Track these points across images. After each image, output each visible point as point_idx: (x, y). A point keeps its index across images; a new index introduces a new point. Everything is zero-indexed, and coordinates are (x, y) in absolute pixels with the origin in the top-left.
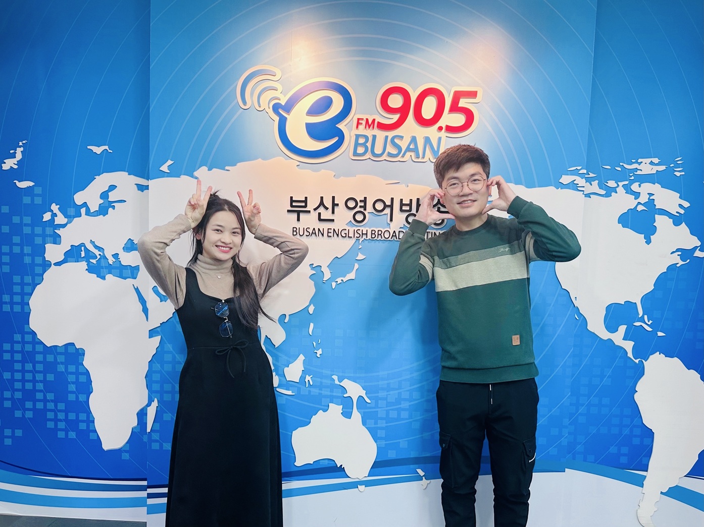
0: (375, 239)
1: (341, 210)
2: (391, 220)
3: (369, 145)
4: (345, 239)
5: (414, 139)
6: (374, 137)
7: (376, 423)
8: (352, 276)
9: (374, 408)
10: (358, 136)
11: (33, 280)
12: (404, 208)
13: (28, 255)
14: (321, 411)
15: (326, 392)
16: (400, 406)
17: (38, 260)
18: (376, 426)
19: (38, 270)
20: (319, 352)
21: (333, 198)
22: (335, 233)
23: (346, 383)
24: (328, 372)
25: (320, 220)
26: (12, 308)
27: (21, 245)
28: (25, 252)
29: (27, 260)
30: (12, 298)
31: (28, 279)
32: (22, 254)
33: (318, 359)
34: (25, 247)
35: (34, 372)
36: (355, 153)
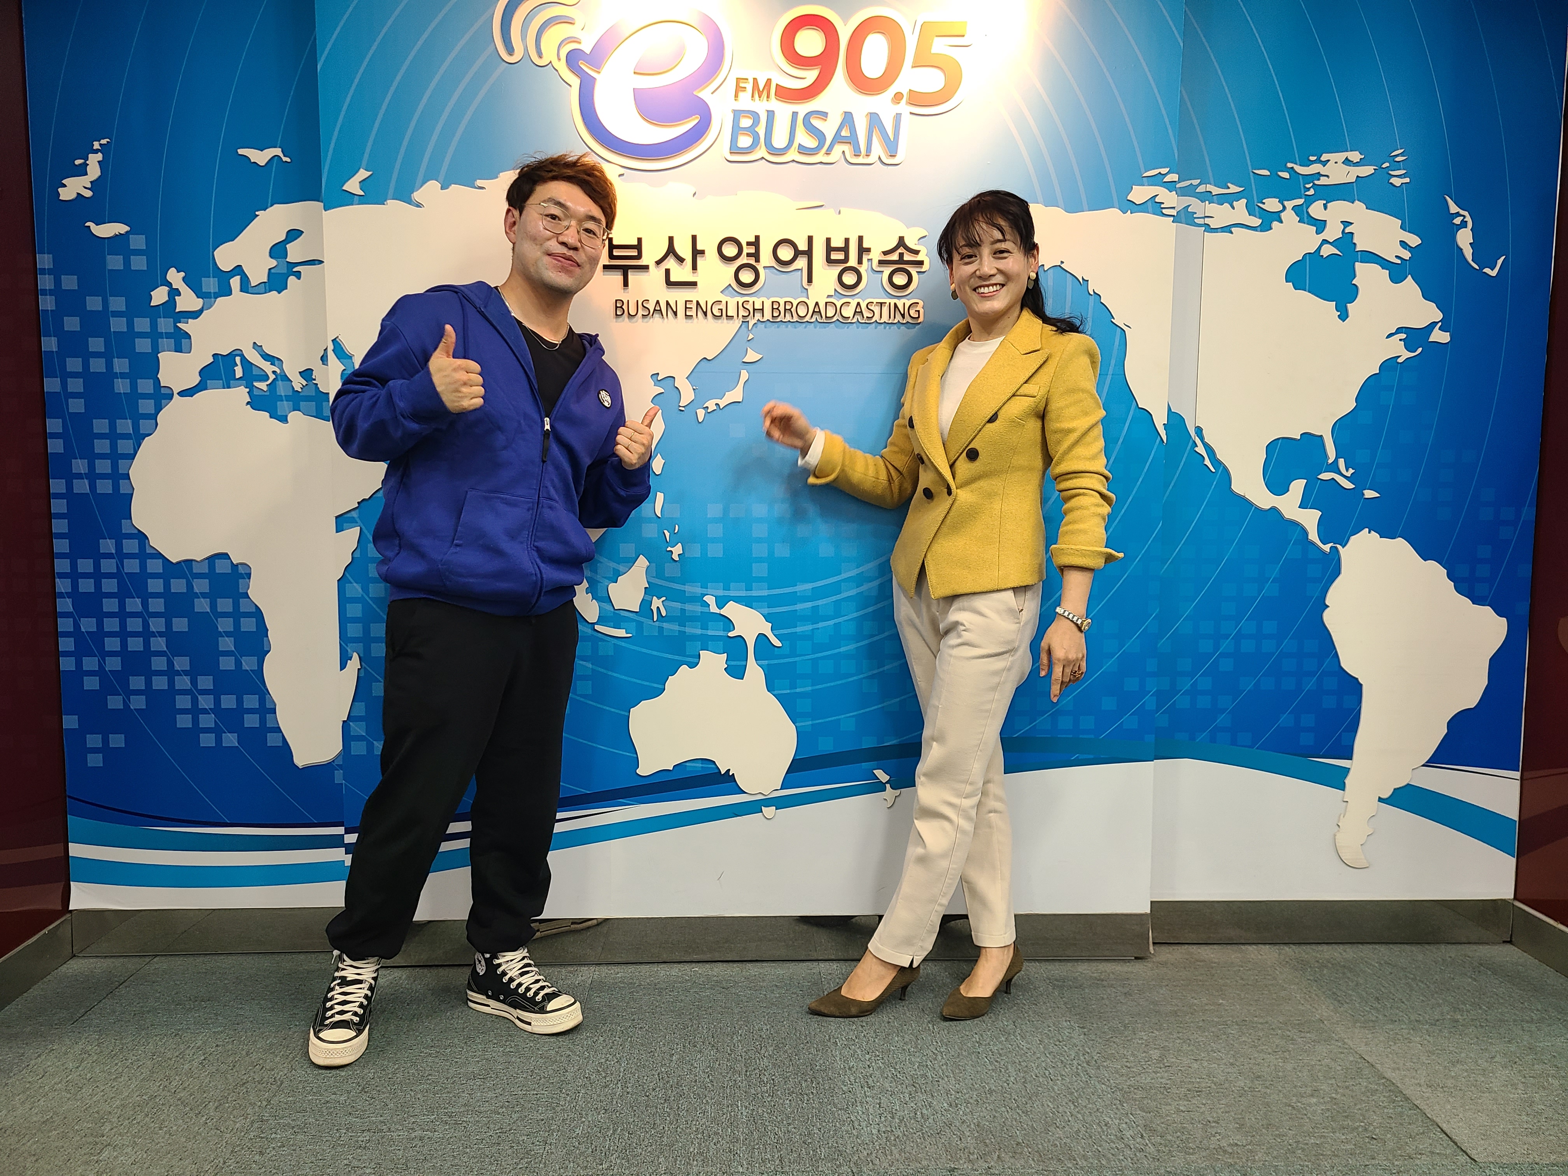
0: (779, 320)
1: (709, 261)
2: (810, 280)
4: (720, 321)
5: (848, 119)
6: (771, 114)
7: (793, 686)
8: (736, 395)
9: (786, 657)
10: (738, 114)
11: (136, 426)
12: (834, 256)
13: (123, 375)
14: (685, 666)
15: (693, 630)
16: (837, 650)
17: (146, 386)
18: (794, 691)
19: (146, 407)
20: (677, 550)
21: (694, 238)
22: (699, 310)
23: (732, 610)
24: (699, 590)
25: (669, 283)
26: (93, 486)
27: (107, 356)
28: (117, 369)
29: (122, 386)
30: (92, 466)
31: (125, 426)
32: (110, 375)
33: (674, 563)
34: (116, 360)
35: (145, 615)
36: (735, 149)
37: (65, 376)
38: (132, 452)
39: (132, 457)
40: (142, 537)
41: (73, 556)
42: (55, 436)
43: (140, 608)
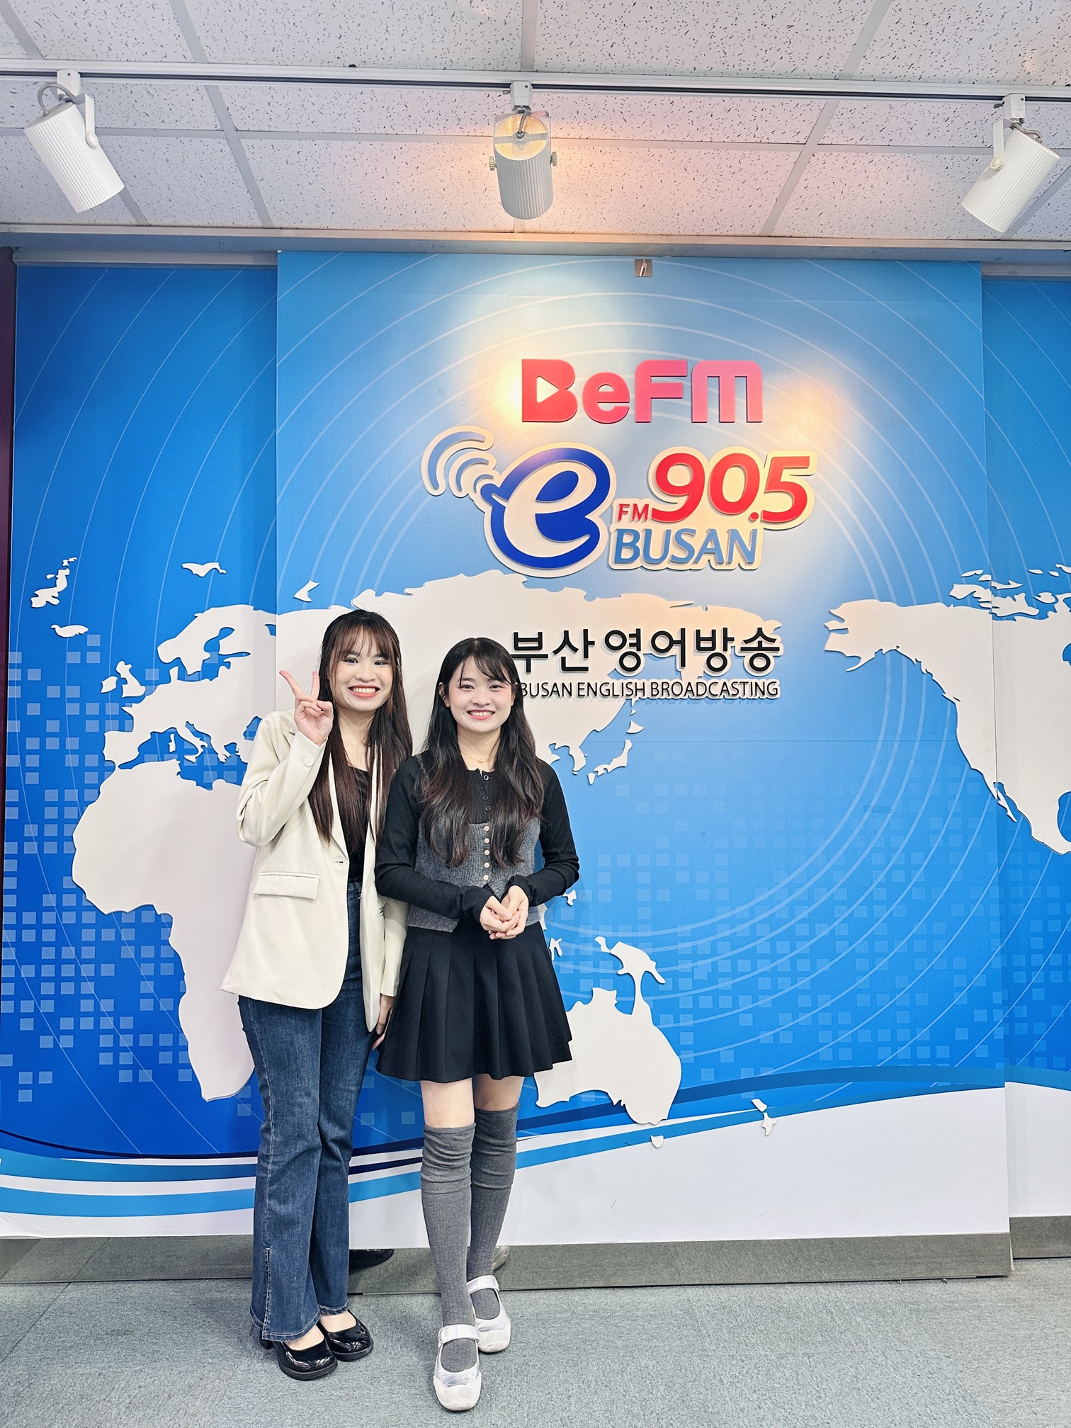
0: (657, 697)
1: (597, 651)
2: (683, 665)
3: (640, 544)
4: (608, 699)
5: (712, 535)
6: (648, 533)
7: (676, 1020)
8: (622, 760)
9: (670, 992)
10: (621, 533)
11: (81, 795)
12: (703, 644)
13: (73, 752)
14: (579, 1003)
15: (586, 968)
16: (715, 987)
17: (91, 760)
18: (677, 1025)
19: (90, 778)
20: (571, 897)
21: (586, 632)
22: (590, 690)
23: (621, 950)
24: (590, 932)
25: (564, 668)
26: (40, 848)
27: (61, 735)
28: (68, 747)
29: (71, 761)
30: (41, 831)
31: (71, 795)
32: (63, 751)
33: (569, 908)
34: (68, 739)
35: (78, 961)
36: (618, 559)
37: (25, 753)
38: (77, 817)
39: (77, 821)
40: (80, 892)
41: (18, 910)
42: (12, 804)
43: (73, 956)
